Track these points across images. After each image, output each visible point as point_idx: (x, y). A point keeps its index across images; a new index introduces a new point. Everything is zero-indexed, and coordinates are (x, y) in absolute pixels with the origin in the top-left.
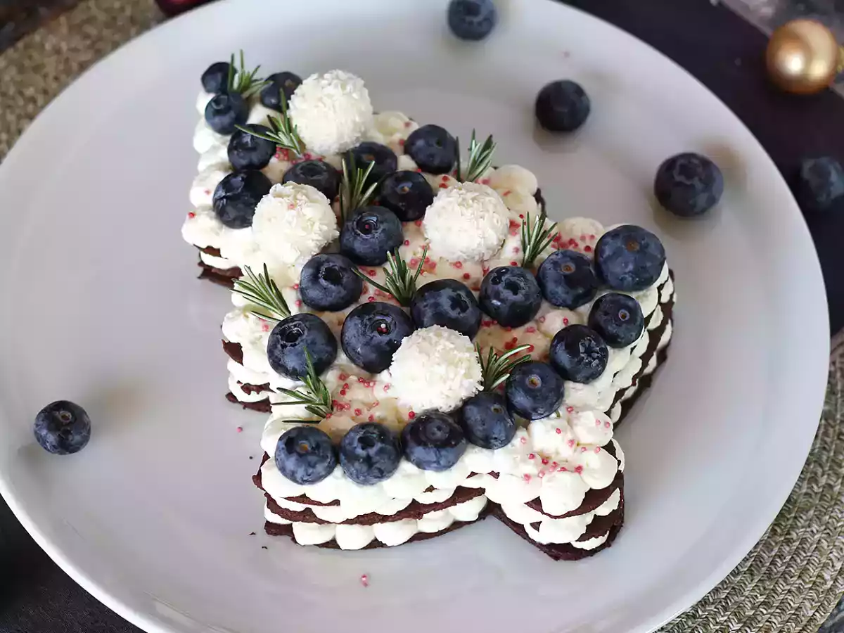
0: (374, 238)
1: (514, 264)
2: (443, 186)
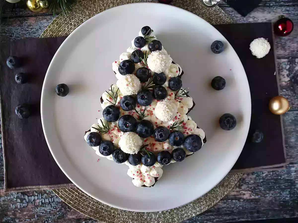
1: (168, 127)
2: (170, 95)
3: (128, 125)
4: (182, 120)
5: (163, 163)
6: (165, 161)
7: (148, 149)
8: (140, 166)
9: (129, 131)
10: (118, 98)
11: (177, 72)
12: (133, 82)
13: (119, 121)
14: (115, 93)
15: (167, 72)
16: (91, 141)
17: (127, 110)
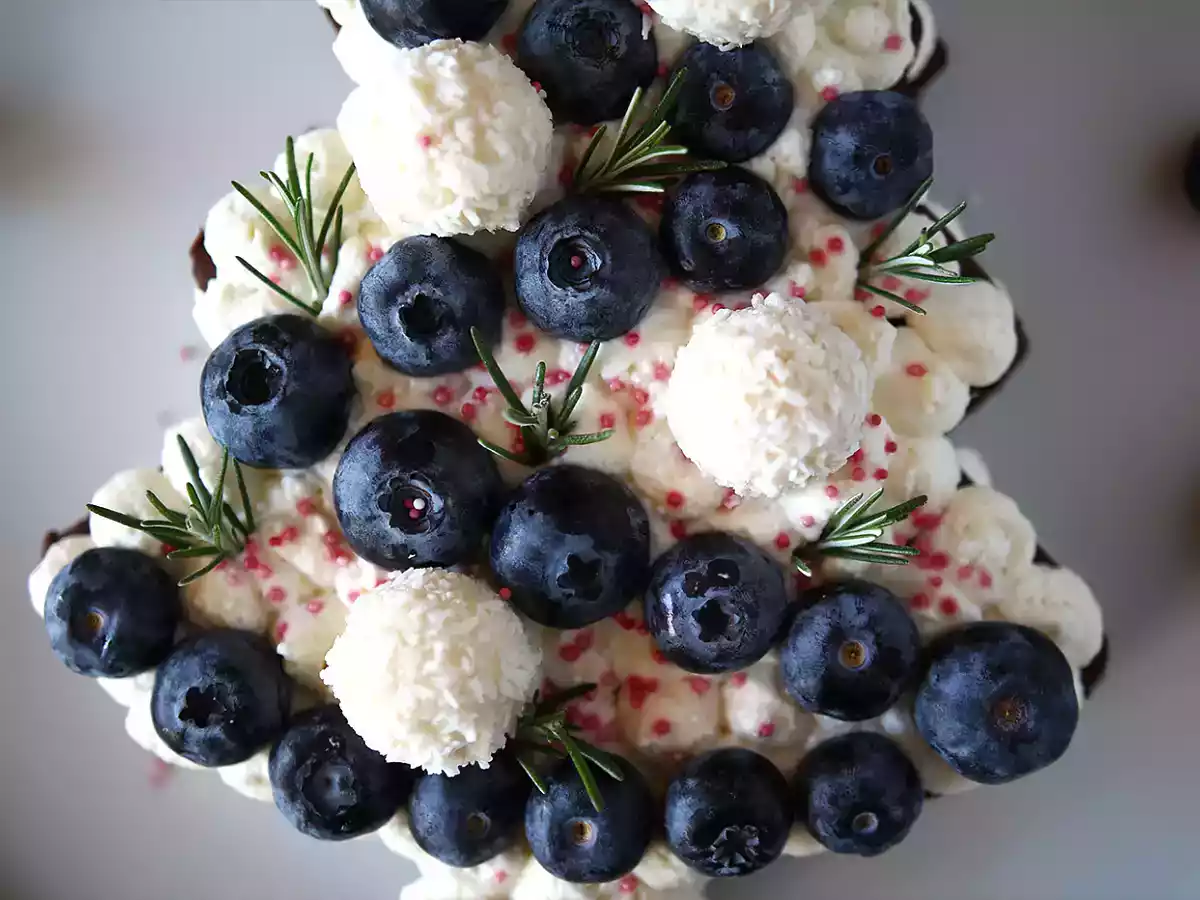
1: (782, 541)
2: (817, 258)
3: (418, 504)
4: (910, 490)
5: (711, 864)
6: (733, 846)
7: (591, 722)
8: (508, 871)
9: (429, 557)
10: (342, 253)
11: (893, 43)
12: (485, 118)
13: (341, 462)
14: (322, 207)
15: (802, 40)
16: (80, 631)
17: (419, 372)
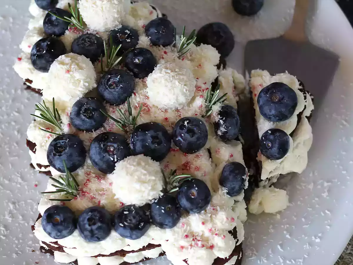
0: (115, 91)
11: (151, 13)
